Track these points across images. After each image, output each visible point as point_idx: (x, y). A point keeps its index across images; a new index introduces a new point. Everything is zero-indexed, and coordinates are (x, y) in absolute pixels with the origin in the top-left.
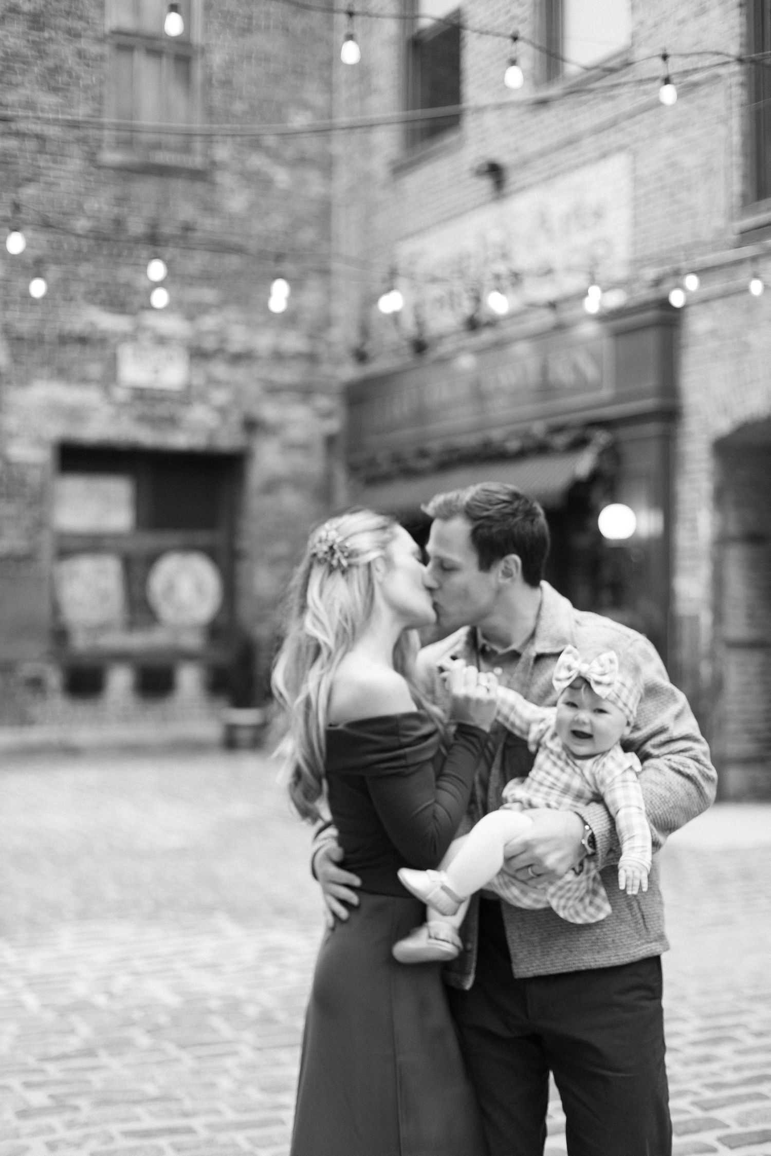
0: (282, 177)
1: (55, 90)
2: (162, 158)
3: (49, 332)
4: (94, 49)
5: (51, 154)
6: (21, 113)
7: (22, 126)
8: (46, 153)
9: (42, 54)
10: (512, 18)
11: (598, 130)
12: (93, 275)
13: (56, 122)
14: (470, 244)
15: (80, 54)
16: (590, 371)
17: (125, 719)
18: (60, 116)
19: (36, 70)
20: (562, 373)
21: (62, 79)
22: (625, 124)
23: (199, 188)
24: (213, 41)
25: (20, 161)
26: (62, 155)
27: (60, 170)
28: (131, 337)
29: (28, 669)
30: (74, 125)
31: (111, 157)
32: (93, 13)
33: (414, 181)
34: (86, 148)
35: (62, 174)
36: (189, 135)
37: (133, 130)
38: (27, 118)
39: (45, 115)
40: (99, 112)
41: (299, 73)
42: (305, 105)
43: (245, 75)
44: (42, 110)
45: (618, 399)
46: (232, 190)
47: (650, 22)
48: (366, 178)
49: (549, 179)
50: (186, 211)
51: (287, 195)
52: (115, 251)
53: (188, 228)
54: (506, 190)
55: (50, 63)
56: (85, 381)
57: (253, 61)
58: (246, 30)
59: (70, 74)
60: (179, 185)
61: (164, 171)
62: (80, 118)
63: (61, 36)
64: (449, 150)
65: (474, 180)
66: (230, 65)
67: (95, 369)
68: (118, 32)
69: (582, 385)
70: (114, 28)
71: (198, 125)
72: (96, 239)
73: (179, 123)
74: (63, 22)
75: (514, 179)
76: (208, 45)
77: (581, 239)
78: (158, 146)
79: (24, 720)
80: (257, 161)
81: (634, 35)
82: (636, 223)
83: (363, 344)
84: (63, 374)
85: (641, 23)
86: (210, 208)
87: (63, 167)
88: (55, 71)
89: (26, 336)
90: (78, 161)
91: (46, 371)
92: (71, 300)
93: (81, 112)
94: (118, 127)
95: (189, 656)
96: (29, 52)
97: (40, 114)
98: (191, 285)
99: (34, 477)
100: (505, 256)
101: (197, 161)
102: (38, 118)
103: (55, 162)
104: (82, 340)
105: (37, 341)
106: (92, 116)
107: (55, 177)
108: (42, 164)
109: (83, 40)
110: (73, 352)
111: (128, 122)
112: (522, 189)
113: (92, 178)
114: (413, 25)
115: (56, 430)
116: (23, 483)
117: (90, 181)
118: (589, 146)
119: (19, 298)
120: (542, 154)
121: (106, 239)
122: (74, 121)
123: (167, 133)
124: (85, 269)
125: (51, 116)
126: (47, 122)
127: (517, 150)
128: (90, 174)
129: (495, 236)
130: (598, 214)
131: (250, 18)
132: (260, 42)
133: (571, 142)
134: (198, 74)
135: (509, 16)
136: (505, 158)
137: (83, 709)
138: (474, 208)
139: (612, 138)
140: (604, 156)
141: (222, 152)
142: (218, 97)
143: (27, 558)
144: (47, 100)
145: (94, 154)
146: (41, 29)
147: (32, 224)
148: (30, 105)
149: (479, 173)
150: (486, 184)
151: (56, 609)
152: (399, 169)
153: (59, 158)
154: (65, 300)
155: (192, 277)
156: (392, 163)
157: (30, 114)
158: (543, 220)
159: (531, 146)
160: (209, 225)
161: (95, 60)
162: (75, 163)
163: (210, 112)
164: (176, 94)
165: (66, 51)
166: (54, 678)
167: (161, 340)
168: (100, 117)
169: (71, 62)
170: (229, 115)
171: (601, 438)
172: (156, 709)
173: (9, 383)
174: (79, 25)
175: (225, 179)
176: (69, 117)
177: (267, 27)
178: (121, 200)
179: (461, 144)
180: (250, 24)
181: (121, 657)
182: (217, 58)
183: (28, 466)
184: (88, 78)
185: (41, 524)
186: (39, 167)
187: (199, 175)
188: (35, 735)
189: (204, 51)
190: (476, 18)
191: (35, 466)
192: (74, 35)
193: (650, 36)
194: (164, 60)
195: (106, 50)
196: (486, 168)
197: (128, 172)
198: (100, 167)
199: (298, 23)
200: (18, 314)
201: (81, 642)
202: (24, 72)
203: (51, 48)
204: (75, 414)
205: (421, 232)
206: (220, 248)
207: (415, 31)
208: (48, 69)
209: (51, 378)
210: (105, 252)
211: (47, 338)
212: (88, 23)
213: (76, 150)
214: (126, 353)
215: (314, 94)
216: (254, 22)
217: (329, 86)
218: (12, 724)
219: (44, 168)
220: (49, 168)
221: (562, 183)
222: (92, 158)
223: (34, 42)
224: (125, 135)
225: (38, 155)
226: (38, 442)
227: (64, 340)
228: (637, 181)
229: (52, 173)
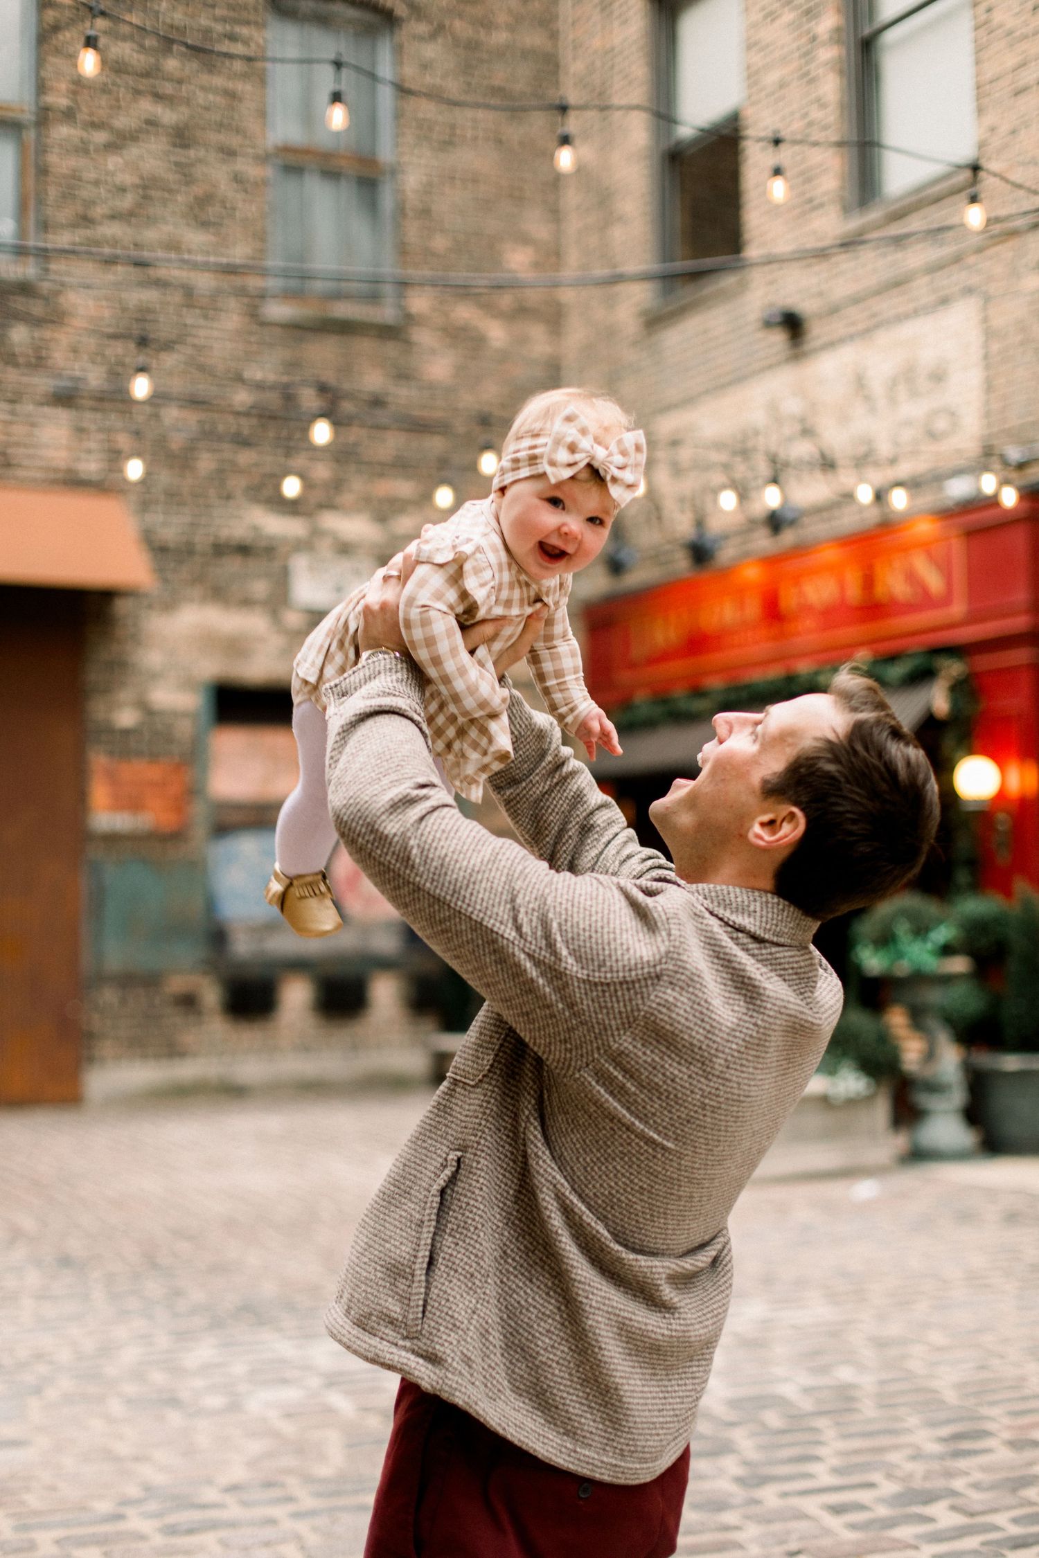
0: (496, 333)
1: (205, 225)
2: (343, 310)
3: (202, 540)
4: (253, 171)
5: (201, 308)
6: (160, 254)
7: (162, 273)
8: (196, 307)
9: (189, 180)
10: (810, 124)
11: (934, 268)
12: (256, 465)
13: (205, 267)
14: (757, 416)
15: (238, 179)
16: (934, 581)
17: (304, 1048)
18: (212, 259)
19: (180, 198)
20: (894, 584)
21: (213, 211)
22: (972, 260)
23: (391, 349)
24: (406, 159)
25: (162, 318)
26: (215, 309)
27: (212, 328)
28: (304, 545)
29: (177, 984)
30: (230, 270)
31: (278, 311)
32: (252, 125)
33: (675, 338)
34: (246, 300)
35: (216, 333)
36: (376, 281)
37: (305, 276)
38: (169, 260)
39: (193, 257)
40: (262, 252)
41: (517, 197)
42: (524, 239)
43: (448, 203)
44: (189, 252)
45: (973, 618)
46: (433, 352)
47: (1004, 128)
48: (610, 333)
49: (866, 333)
50: (372, 380)
51: (504, 357)
52: (284, 433)
53: (377, 402)
54: (806, 347)
55: (198, 190)
56: (247, 603)
57: (458, 183)
58: (447, 144)
59: (223, 203)
60: (365, 345)
61: (345, 328)
62: (238, 261)
63: (212, 156)
64: (725, 296)
65: (760, 335)
66: (428, 189)
67: (260, 588)
68: (286, 150)
69: (926, 601)
70: (280, 144)
71: (389, 268)
72: (260, 416)
73: (361, 267)
74: (214, 137)
75: (817, 332)
76: (399, 163)
77: (914, 410)
78: (338, 296)
79: (173, 1051)
80: (464, 313)
81: (982, 145)
82: (989, 387)
83: (618, 551)
84: (218, 594)
85: (993, 129)
86: (403, 375)
87: (215, 325)
88: (205, 201)
89: (172, 545)
90: (235, 317)
91: (197, 591)
92: (229, 497)
93: (239, 252)
94: (285, 274)
95: (384, 964)
96: (172, 177)
97: (186, 256)
98: (381, 475)
99: (184, 729)
100: (807, 432)
101: (386, 313)
102: (183, 261)
103: (206, 317)
104: (243, 550)
105: (185, 551)
106: (253, 258)
107: (206, 338)
108: (189, 321)
109: (239, 159)
110: (232, 565)
111: (298, 265)
112: (831, 345)
113: (253, 339)
114: (669, 133)
115: (211, 668)
116: (169, 738)
117: (250, 342)
118: (922, 289)
119: (162, 498)
120: (856, 300)
121: (273, 418)
122: (228, 265)
123: (348, 280)
124: (245, 457)
125: (200, 258)
126: (195, 266)
127: (820, 294)
128: (250, 333)
129: (792, 406)
130: (938, 377)
131: (453, 127)
132: (467, 158)
133: (898, 283)
134: (387, 201)
135: (806, 121)
136: (805, 306)
137: (249, 1035)
138: (763, 370)
139: (955, 279)
140: (944, 301)
141: (420, 303)
142: (413, 231)
143: (175, 836)
144: (195, 238)
145: (256, 307)
146: (186, 146)
147: (179, 400)
148: (173, 245)
149: (768, 324)
150: (778, 338)
151: (211, 904)
152: (655, 321)
153: (211, 312)
154: (220, 498)
155: (382, 464)
156: (644, 313)
157: (173, 255)
158: (860, 383)
159: (841, 289)
160: (403, 396)
161: (256, 184)
162: (232, 319)
163: (403, 250)
164: (360, 228)
165: (218, 174)
166: (211, 995)
167: (345, 549)
168: (261, 259)
169: (225, 188)
170: (428, 253)
171: (953, 669)
172: (345, 1034)
173: (150, 607)
174: (234, 141)
175: (423, 337)
176: (224, 260)
177: (475, 138)
178: (293, 365)
179: (743, 287)
180: (453, 135)
181: (299, 965)
182: (412, 181)
183: (175, 714)
184: (247, 208)
185: (194, 791)
186: (185, 325)
187: (389, 333)
188: (187, 1071)
189: (395, 171)
190: (758, 125)
191: (185, 715)
192: (229, 153)
193: (1005, 146)
194: (343, 183)
195: (268, 172)
196: (778, 319)
197: (300, 330)
198: (263, 324)
199: (514, 132)
200: (161, 518)
201: (242, 946)
202: (164, 202)
203: (199, 171)
204: (235, 646)
205: (688, 402)
206: (419, 427)
207: (673, 142)
208: (196, 198)
209: (204, 600)
210: (271, 434)
211: (198, 548)
212: (245, 137)
213: (232, 303)
214: (300, 565)
215: (536, 225)
216: (458, 132)
217: (555, 214)
218: (157, 1057)
219: (193, 326)
220: (199, 327)
221: (883, 338)
222: (253, 314)
223: (177, 164)
224: (293, 283)
225: (185, 309)
226: (188, 684)
227: (221, 549)
228: (990, 334)
229: (202, 333)
